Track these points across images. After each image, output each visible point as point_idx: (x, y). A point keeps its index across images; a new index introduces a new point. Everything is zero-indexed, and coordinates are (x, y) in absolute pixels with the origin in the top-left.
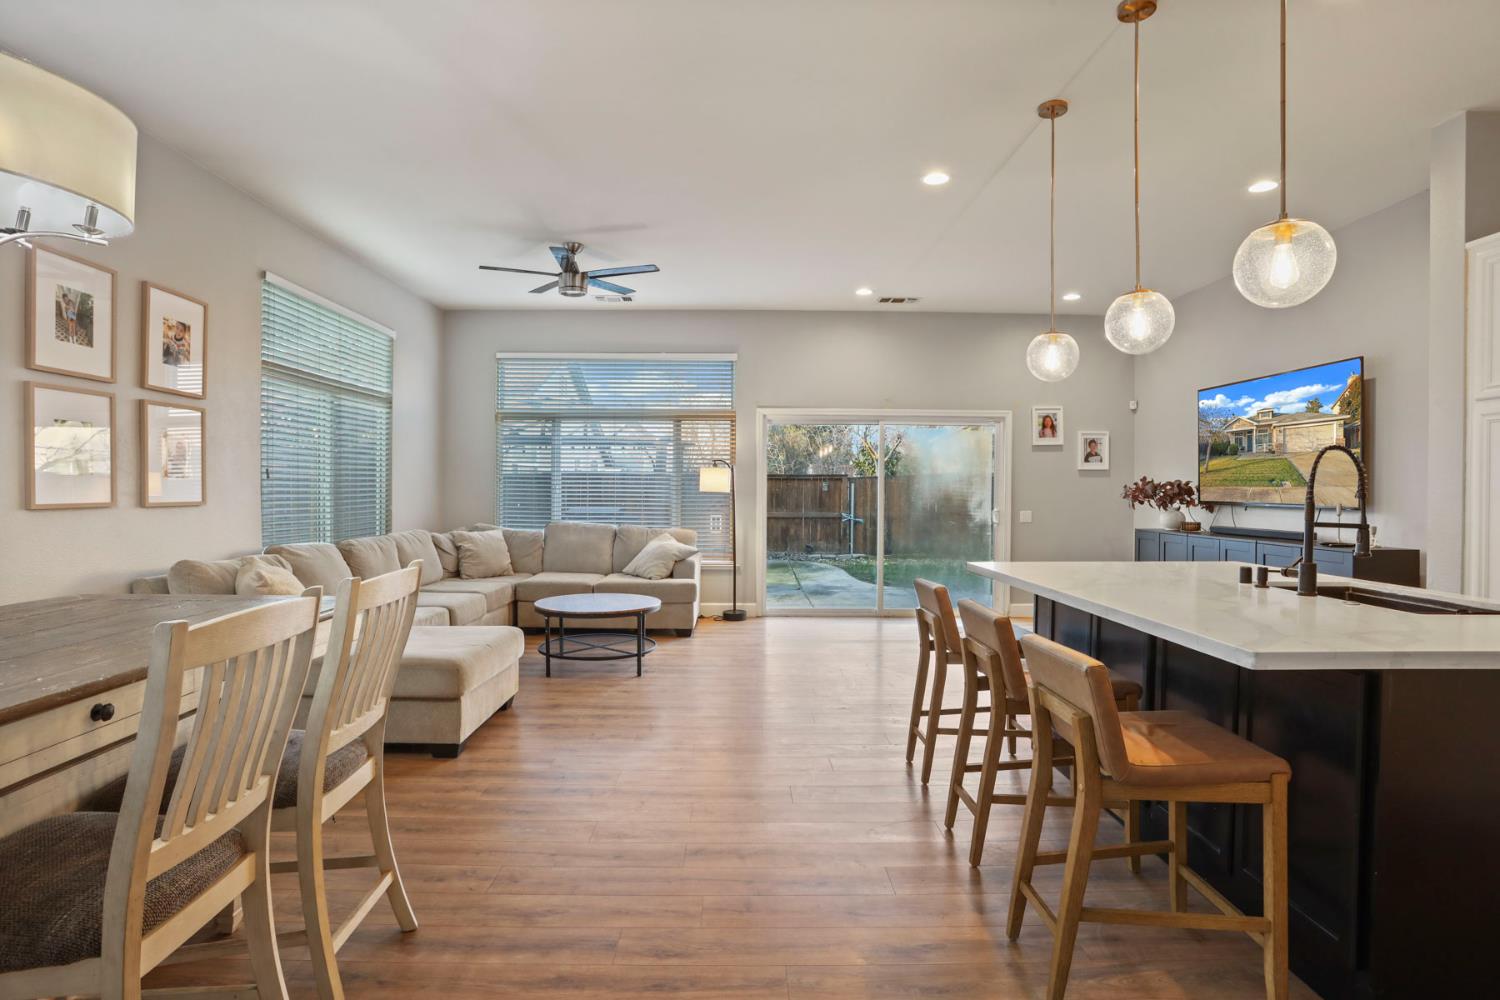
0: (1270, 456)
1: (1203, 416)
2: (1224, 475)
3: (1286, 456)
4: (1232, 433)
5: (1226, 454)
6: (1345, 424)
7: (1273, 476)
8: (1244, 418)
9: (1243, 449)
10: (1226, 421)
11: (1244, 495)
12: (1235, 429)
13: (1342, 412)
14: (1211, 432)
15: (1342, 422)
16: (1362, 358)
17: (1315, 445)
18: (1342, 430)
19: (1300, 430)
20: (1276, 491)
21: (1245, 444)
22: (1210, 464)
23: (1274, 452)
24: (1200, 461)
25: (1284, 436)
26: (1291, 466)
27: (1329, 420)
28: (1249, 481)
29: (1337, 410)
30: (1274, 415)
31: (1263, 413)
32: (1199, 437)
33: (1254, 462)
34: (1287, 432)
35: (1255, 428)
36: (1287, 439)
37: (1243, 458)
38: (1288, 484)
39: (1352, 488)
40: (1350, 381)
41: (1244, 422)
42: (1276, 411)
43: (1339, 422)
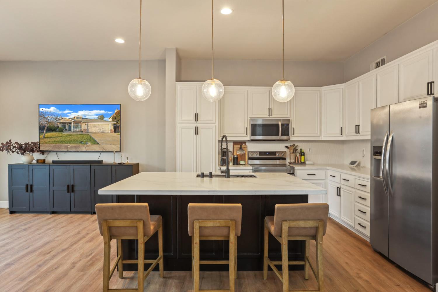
0: (81, 133)
1: (41, 115)
2: (55, 139)
3: (88, 134)
4: (60, 123)
5: (57, 131)
6: (114, 124)
7: (82, 140)
8: (67, 118)
9: (66, 130)
10: (57, 118)
11: (67, 147)
12: (61, 121)
13: (113, 121)
14: (47, 122)
15: (113, 124)
16: (120, 104)
17: (102, 131)
18: (113, 126)
19: (95, 125)
20: (84, 146)
21: (67, 127)
22: (46, 134)
23: (82, 132)
24: (40, 133)
25: (88, 126)
26: (91, 137)
27: (108, 123)
28: (70, 142)
29: (111, 120)
30: (82, 118)
31: (78, 117)
32: (39, 123)
33: (72, 135)
34: (89, 125)
35: (73, 122)
36: (89, 127)
37: (65, 133)
38: (89, 143)
39: (117, 145)
40: (116, 111)
41: (67, 119)
42: (83, 117)
43: (112, 124)
